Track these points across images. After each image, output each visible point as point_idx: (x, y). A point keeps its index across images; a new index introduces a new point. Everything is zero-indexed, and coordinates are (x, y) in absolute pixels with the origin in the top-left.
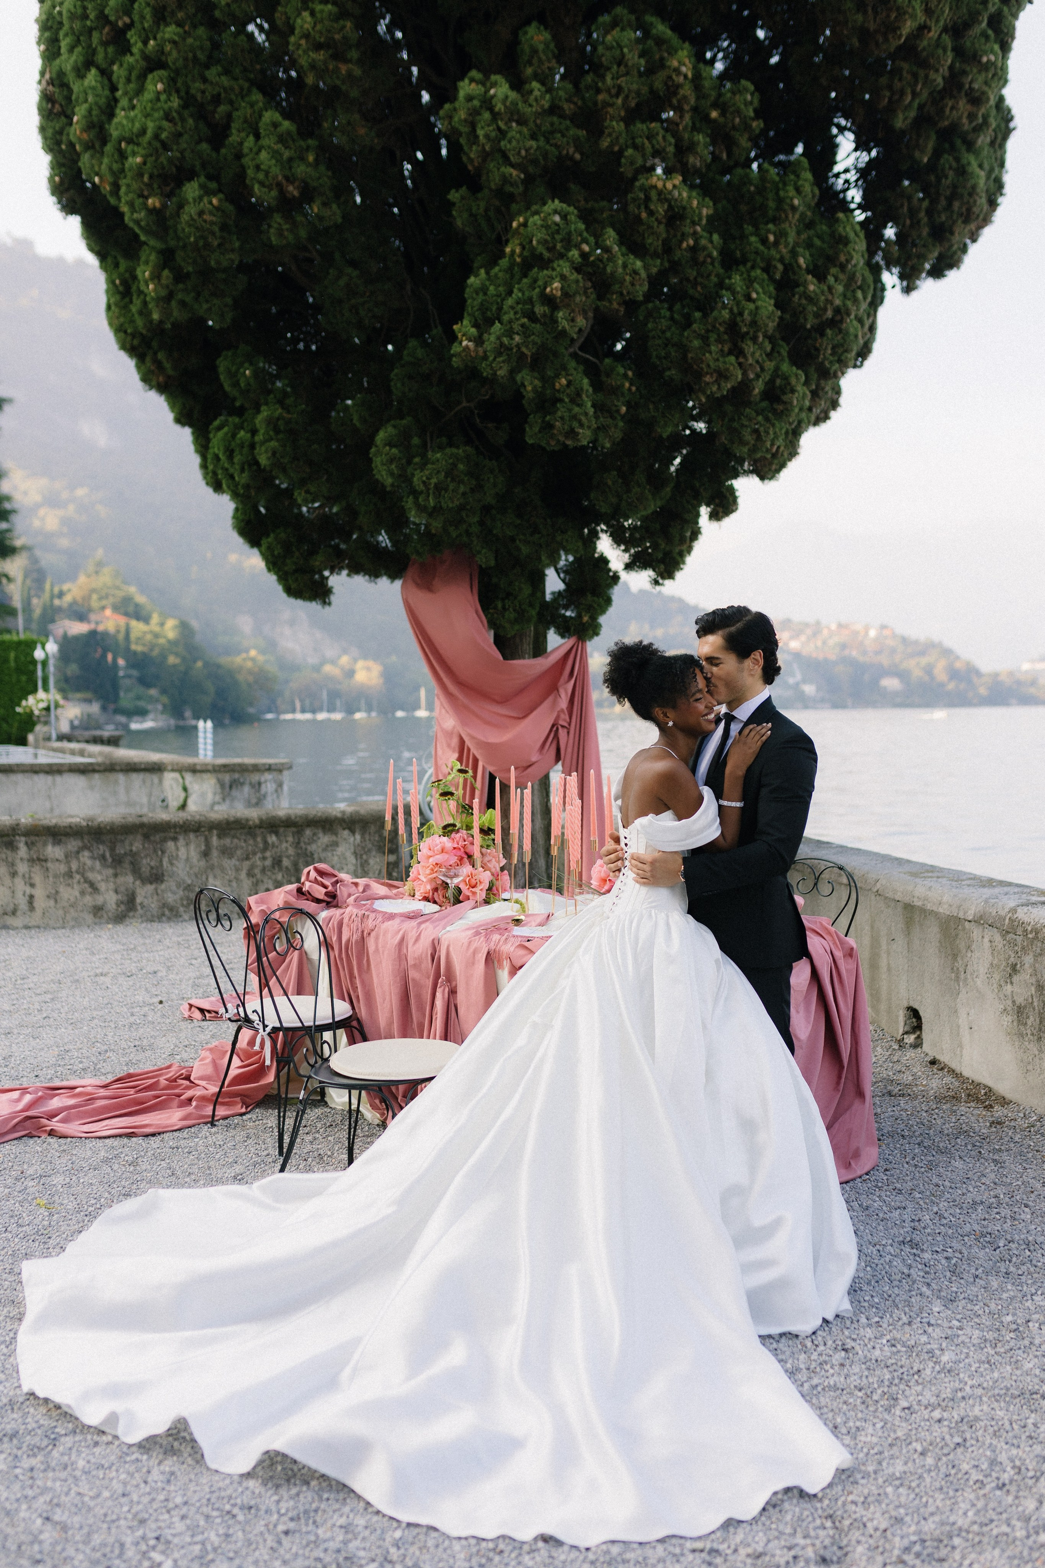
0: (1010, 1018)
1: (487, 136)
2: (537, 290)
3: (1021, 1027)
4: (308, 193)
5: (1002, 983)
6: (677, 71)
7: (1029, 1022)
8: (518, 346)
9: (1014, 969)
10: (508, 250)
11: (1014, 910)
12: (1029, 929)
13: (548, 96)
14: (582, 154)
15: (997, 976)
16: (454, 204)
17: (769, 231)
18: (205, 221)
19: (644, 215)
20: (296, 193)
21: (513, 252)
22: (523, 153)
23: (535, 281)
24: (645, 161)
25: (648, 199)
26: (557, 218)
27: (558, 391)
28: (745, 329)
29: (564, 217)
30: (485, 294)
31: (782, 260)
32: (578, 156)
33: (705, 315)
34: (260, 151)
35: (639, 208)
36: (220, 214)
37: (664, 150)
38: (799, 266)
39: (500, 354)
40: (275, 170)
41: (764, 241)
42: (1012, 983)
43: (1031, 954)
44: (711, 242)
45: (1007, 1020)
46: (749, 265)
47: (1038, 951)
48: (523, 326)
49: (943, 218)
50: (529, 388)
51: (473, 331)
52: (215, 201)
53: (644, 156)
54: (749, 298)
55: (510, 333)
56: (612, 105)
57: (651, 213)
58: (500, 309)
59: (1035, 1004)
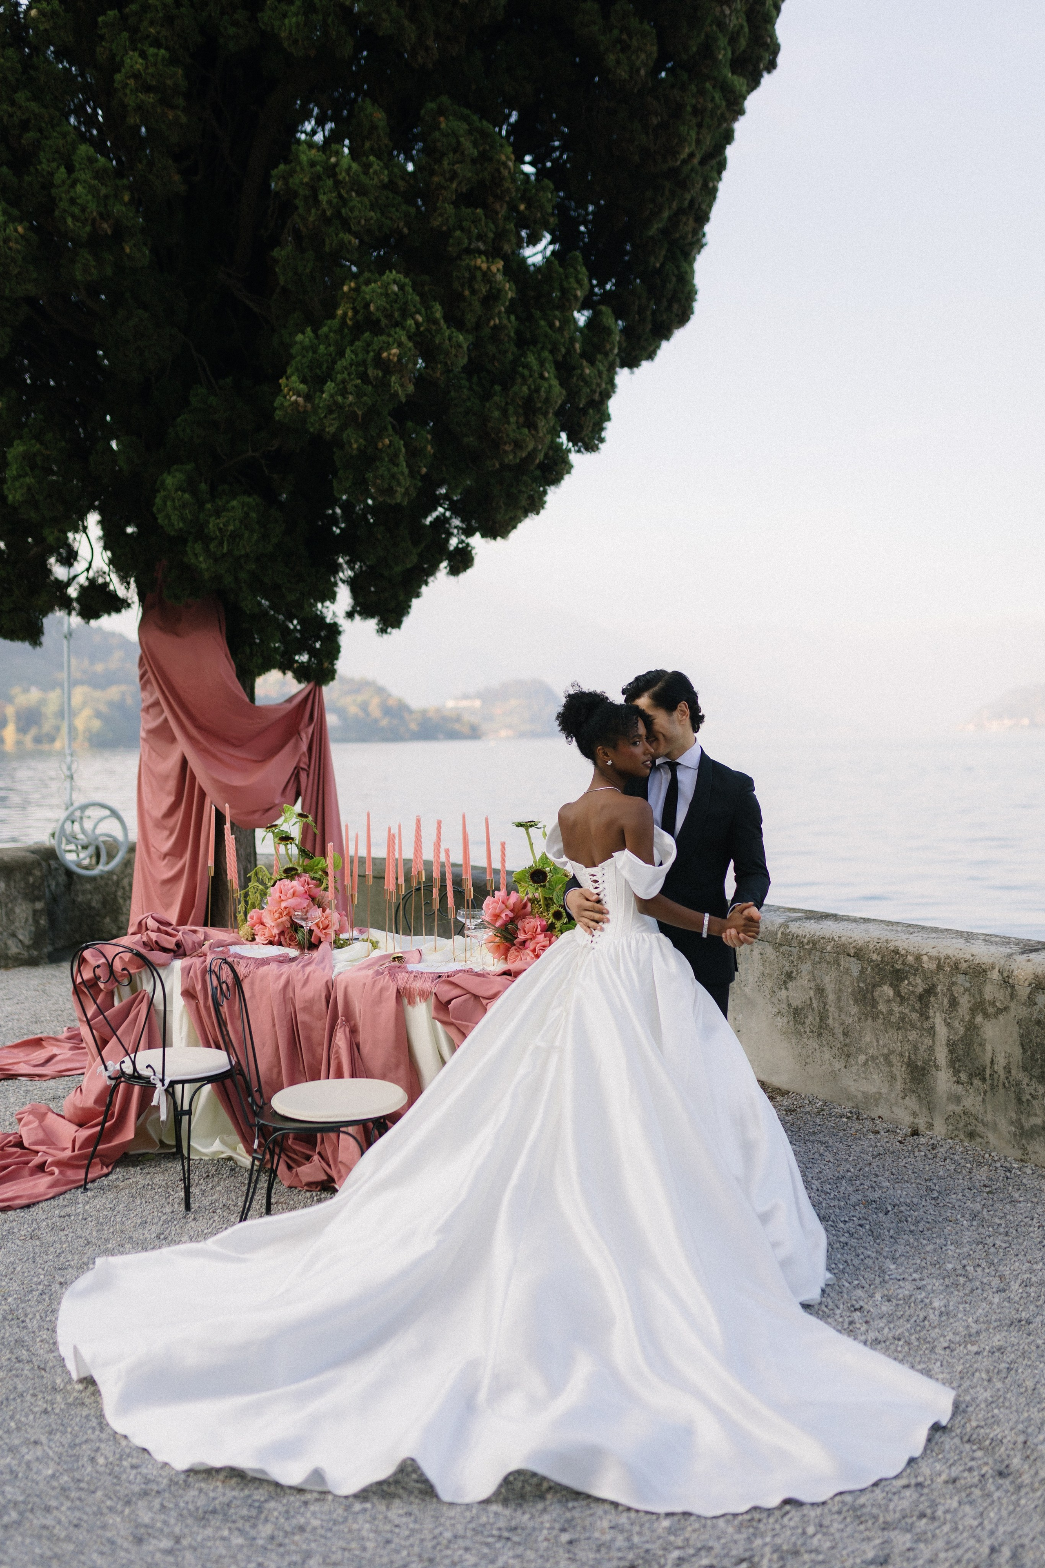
0: (785, 1020)
1: (329, 202)
2: (372, 354)
3: (800, 1027)
4: (119, 233)
5: (775, 989)
6: (505, 164)
7: (808, 1022)
8: (350, 405)
9: (789, 976)
10: (340, 312)
11: (785, 925)
12: (806, 941)
13: (386, 172)
14: (409, 229)
15: (769, 984)
16: (276, 261)
17: (555, 317)
18: (10, 249)
19: (467, 293)
20: (109, 232)
21: (345, 314)
22: (363, 222)
23: (368, 345)
24: (470, 243)
25: (473, 278)
26: (396, 288)
27: (380, 450)
28: (539, 405)
29: (402, 288)
30: (315, 352)
31: (564, 344)
32: (406, 231)
33: (505, 389)
34: (73, 185)
35: (463, 285)
36: (24, 243)
37: (486, 235)
38: (575, 350)
39: (331, 412)
40: (92, 206)
41: (551, 325)
42: (787, 989)
43: (809, 963)
44: (510, 321)
45: (781, 1022)
46: (539, 346)
47: (817, 959)
48: (356, 386)
49: (665, 317)
50: (355, 446)
51: (302, 387)
52: (20, 229)
53: (470, 239)
54: (542, 377)
55: (344, 393)
56: (445, 188)
57: (473, 292)
58: (331, 368)
59: (815, 1005)
